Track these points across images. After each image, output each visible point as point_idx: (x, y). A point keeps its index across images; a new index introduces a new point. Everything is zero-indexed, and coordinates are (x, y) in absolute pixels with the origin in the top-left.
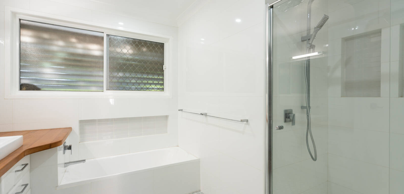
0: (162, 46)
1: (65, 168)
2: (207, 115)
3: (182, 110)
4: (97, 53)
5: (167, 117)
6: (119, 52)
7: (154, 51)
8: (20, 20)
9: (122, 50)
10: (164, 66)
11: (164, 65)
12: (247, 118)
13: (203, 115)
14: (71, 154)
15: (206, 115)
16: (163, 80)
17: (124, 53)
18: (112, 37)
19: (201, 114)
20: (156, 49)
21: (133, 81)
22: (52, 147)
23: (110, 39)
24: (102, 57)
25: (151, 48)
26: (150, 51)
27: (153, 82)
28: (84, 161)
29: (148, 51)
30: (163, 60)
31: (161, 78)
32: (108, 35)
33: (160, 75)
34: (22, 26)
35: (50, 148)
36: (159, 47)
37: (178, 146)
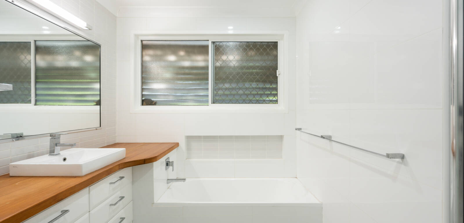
0: (274, 46)
1: (168, 184)
2: (332, 139)
3: (300, 129)
4: (201, 64)
5: (281, 137)
6: (225, 60)
7: (265, 54)
8: (142, 41)
9: (228, 57)
10: (277, 71)
11: (277, 69)
12: (402, 152)
13: (324, 138)
14: (173, 171)
15: (329, 138)
16: (276, 89)
17: (230, 60)
18: (218, 43)
19: (322, 137)
20: (268, 50)
21: (241, 92)
22: (146, 163)
23: (216, 46)
24: (207, 68)
25: (261, 50)
26: (261, 54)
27: (271, 93)
28: (184, 180)
29: (258, 54)
30: (277, 63)
31: (274, 86)
32: (213, 43)
33: (273, 82)
34: (144, 47)
35: (144, 163)
36: (271, 48)
37: (296, 178)
